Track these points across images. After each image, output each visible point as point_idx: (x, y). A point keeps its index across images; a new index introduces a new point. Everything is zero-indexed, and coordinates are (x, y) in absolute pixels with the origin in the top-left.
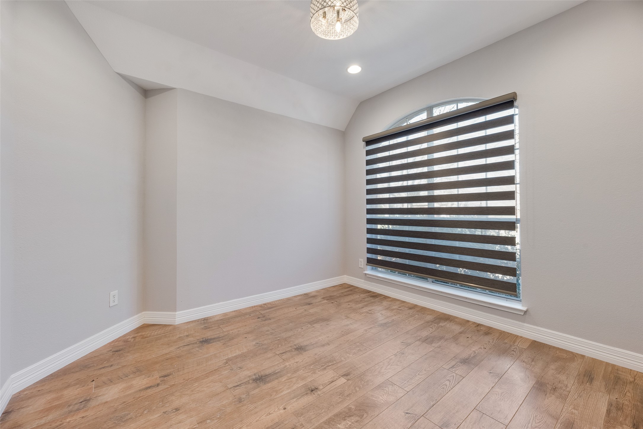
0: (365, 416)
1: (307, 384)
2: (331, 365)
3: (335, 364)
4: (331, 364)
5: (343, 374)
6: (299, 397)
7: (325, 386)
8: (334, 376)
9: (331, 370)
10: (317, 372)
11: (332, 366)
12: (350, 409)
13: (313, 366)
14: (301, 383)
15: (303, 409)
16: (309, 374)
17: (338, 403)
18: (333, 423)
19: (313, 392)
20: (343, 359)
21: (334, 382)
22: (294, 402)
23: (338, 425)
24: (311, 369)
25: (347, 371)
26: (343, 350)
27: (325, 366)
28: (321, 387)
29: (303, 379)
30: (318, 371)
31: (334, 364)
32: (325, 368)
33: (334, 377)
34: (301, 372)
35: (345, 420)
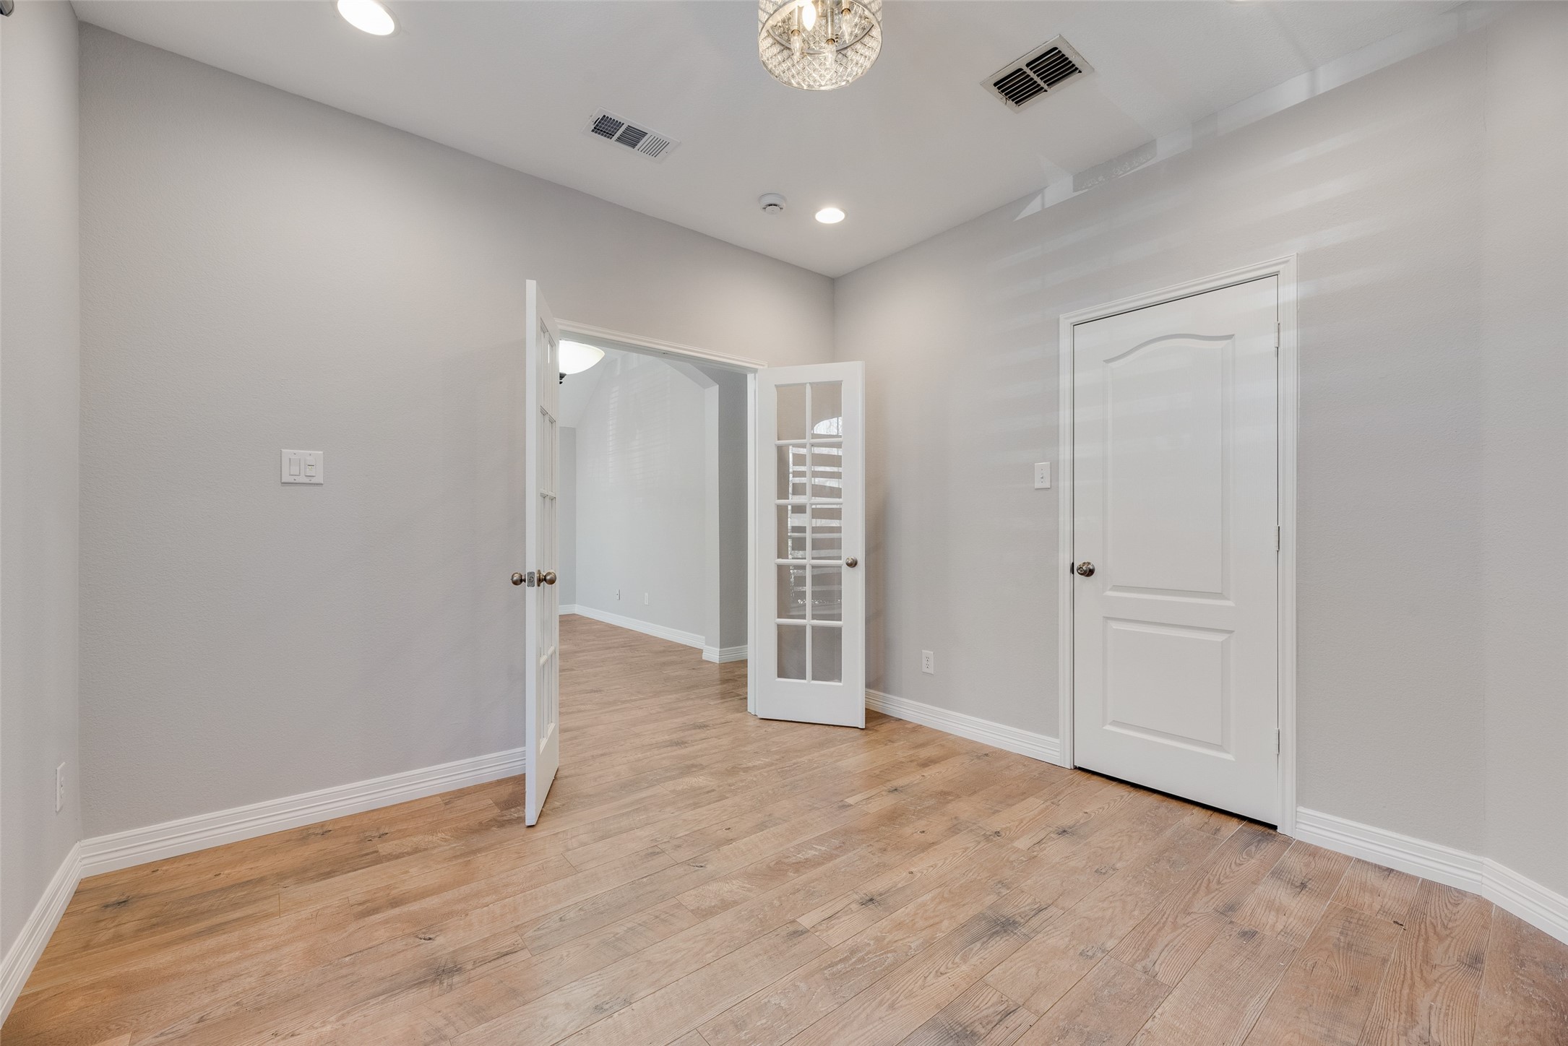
0: (773, 863)
1: (887, 913)
2: (836, 964)
3: (826, 968)
4: (839, 967)
5: (806, 935)
6: (894, 889)
7: (846, 909)
8: (827, 931)
9: (837, 948)
10: (872, 943)
11: (834, 960)
12: (797, 871)
13: (889, 961)
14: (900, 914)
15: (878, 872)
16: (889, 938)
17: (816, 880)
18: (824, 856)
19: (868, 898)
20: (803, 986)
21: (827, 916)
22: (899, 882)
23: (817, 853)
24: (890, 952)
25: (795, 944)
26: (800, 1028)
27: (853, 960)
28: (854, 906)
29: (899, 926)
30: (869, 944)
31: (830, 966)
32: (853, 952)
33: (828, 929)
34: (915, 942)
35: (807, 859)
